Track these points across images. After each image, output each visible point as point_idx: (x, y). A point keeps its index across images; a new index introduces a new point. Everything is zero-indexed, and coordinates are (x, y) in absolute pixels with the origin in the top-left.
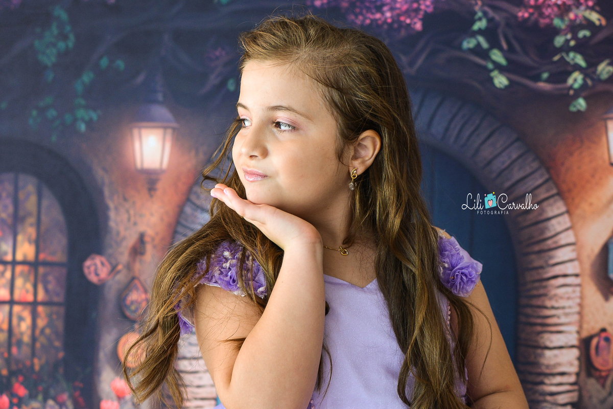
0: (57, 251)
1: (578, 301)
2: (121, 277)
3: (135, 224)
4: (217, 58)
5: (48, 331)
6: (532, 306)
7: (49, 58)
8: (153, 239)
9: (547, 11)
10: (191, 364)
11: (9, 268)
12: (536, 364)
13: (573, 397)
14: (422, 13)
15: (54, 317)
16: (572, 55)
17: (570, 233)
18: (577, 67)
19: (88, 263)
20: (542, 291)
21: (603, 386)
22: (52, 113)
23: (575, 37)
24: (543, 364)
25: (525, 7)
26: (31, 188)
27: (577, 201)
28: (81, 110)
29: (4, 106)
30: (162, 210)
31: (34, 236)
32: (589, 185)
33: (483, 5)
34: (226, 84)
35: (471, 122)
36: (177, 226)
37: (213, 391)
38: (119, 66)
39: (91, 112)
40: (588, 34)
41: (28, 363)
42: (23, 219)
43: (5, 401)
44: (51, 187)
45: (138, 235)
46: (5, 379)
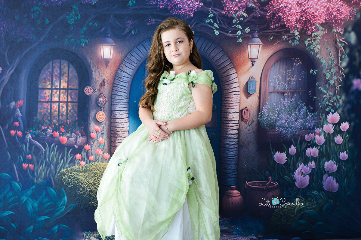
0: (75, 84)
1: (239, 99)
2: (97, 93)
3: (101, 76)
4: (128, 23)
5: (72, 111)
6: (226, 101)
7: (72, 22)
8: (107, 81)
9: (231, 12)
10: (120, 120)
11: (58, 90)
12: (227, 118)
13: (237, 127)
14: (193, 11)
15: (74, 106)
16: (238, 25)
17: (237, 78)
18: (239, 29)
19: (85, 89)
20: (229, 96)
21: (246, 124)
22: (73, 40)
23: (239, 20)
24: (229, 118)
25: (224, 10)
26: (65, 64)
27: (239, 69)
28: (83, 39)
29: (56, 37)
30: (110, 72)
31: (67, 80)
32: (242, 64)
33: (212, 9)
34: (131, 32)
35: (208, 45)
36: (115, 77)
37: (127, 129)
38: (96, 25)
39: (86, 40)
40: (243, 19)
41: (65, 121)
42: (63, 75)
43: (58, 133)
44: (73, 64)
45: (102, 80)
46: (57, 127)
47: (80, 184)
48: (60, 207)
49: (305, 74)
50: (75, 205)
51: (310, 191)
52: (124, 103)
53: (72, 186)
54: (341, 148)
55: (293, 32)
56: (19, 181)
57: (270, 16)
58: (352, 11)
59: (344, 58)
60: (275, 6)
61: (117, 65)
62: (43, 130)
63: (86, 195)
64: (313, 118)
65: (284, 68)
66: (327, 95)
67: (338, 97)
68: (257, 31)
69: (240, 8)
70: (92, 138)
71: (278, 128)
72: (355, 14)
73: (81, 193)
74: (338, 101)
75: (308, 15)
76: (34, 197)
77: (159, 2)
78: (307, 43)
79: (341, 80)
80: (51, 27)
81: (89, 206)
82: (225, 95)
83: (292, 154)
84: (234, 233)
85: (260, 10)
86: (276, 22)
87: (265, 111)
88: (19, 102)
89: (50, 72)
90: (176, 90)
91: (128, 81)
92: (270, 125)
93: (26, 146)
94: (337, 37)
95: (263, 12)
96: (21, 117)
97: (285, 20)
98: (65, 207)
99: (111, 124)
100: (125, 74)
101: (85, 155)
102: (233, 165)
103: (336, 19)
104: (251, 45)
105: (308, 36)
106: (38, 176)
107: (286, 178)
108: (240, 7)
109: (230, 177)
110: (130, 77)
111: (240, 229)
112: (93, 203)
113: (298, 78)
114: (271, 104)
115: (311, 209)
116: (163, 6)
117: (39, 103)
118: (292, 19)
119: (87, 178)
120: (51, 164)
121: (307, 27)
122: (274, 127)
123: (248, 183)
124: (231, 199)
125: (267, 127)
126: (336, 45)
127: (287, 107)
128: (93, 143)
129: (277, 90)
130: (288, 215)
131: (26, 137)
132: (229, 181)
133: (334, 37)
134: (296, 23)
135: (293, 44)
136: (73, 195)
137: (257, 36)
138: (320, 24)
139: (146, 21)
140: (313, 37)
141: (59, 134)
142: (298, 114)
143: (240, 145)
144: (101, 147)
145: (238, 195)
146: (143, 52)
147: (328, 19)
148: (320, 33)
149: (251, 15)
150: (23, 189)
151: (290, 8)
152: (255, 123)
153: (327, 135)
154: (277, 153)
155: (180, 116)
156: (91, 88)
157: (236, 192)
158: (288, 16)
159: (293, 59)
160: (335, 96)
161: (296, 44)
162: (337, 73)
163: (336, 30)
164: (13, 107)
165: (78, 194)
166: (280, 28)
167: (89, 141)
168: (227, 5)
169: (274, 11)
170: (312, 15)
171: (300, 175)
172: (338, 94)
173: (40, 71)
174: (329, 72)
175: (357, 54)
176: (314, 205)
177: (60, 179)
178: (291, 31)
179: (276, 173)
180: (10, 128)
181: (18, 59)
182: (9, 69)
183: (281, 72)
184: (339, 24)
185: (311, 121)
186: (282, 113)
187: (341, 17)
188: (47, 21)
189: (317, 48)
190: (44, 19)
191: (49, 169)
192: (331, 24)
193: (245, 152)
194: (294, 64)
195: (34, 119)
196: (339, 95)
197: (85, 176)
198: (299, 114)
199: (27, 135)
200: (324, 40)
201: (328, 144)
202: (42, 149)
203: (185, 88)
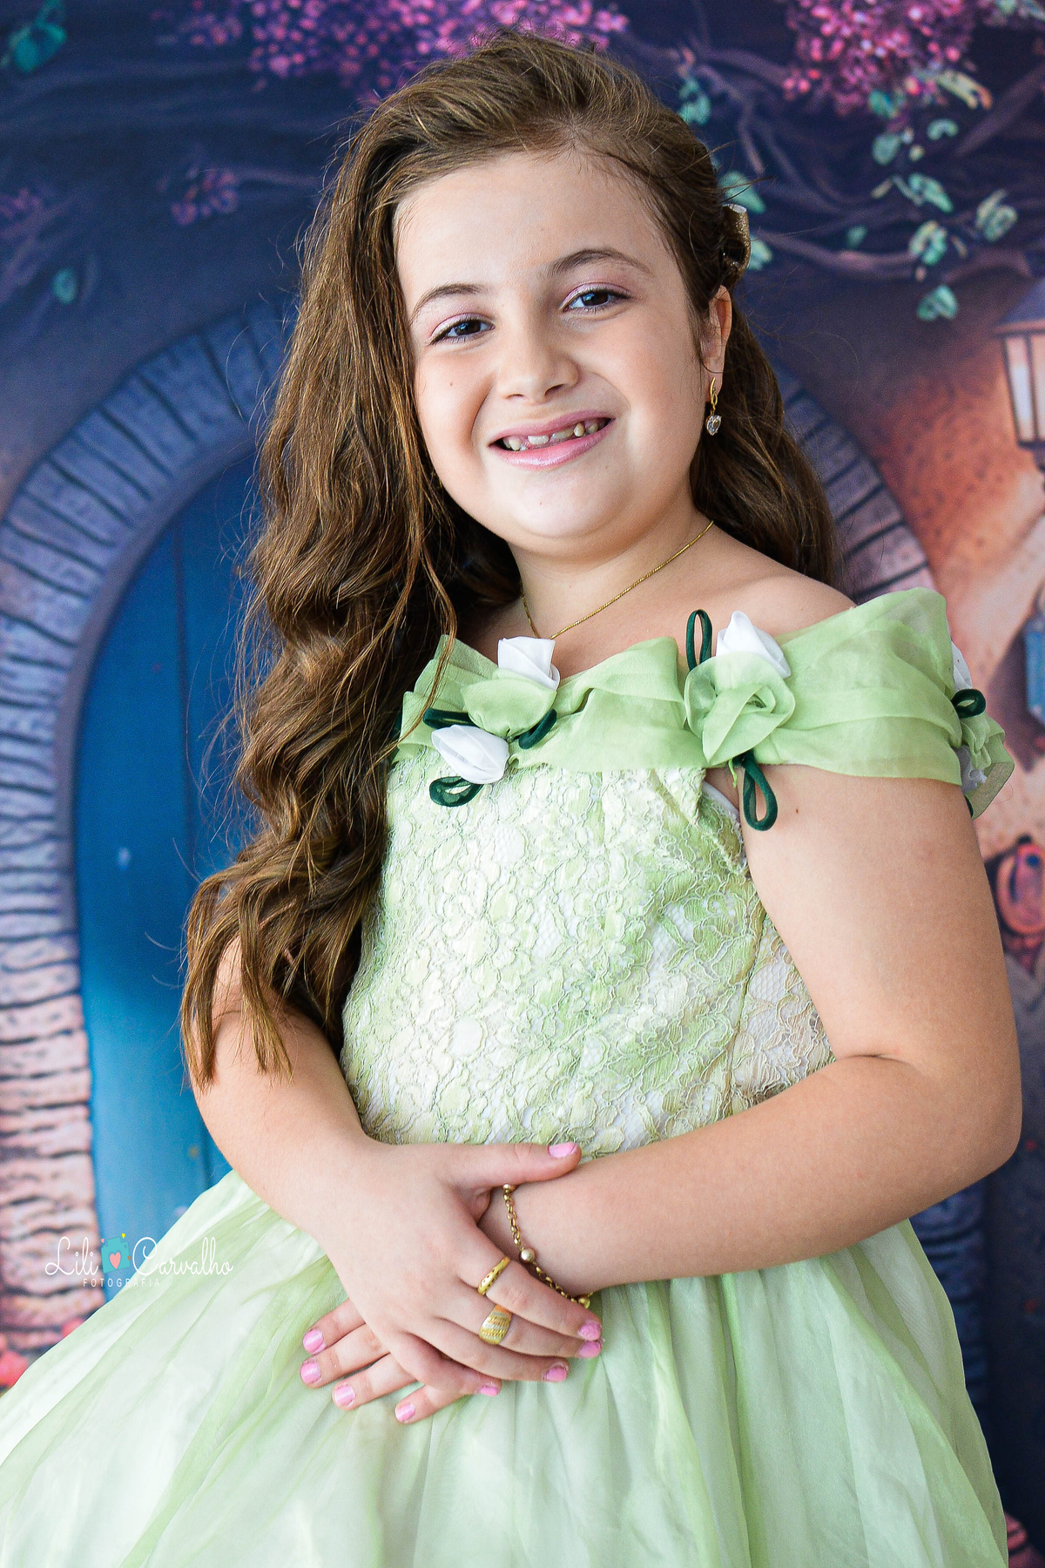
4: (20, 216)
9: (854, 76)
16: (916, 181)
18: (930, 212)
21: (1032, 974)
23: (921, 138)
25: (801, 65)
27: (947, 535)
32: (972, 496)
33: (699, 61)
34: (51, 286)
37: (79, 1085)
40: (949, 127)
52: (34, 876)
69: (928, 39)
77: (263, 22)
90: (582, 849)
91: (53, 696)
100: (23, 635)
104: (1027, 335)
108: (926, 31)
110: (67, 661)
116: (298, 59)
139: (163, 184)
146: (163, 446)
149: (1020, 91)
168: (822, 21)
203: (673, 821)
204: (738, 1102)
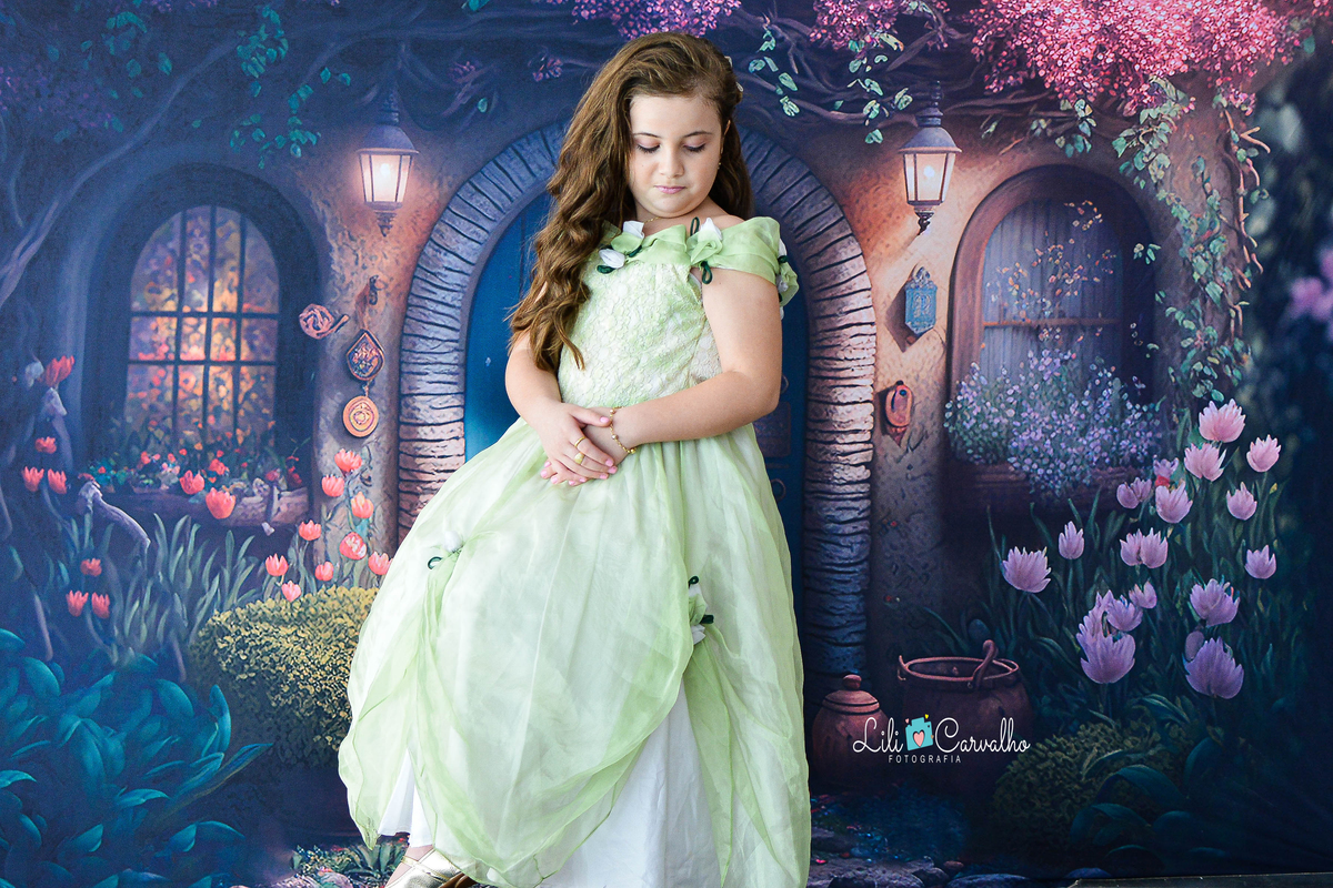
0: (266, 298)
1: (874, 351)
2: (347, 331)
3: (364, 268)
4: (465, 73)
5: (254, 396)
6: (823, 358)
7: (256, 67)
8: (386, 286)
9: (842, 33)
10: (432, 430)
11: (204, 320)
12: (828, 421)
13: (867, 456)
14: (704, 29)
15: (263, 379)
16: (867, 81)
17: (866, 277)
18: (873, 95)
19: (304, 314)
20: (834, 342)
21: (899, 445)
22: (259, 134)
23: (871, 62)
24: (836, 422)
25: (818, 27)
26: (232, 224)
27: (872, 241)
28: (297, 131)
29: (196, 124)
30: (397, 251)
31: (236, 282)
32: (885, 225)
33: (770, 25)
34: (476, 105)
35: (757, 153)
36: (415, 270)
38: (345, 79)
39: (309, 134)
40: (885, 59)
41: (229, 435)
42: (222, 262)
43: (199, 480)
44: (258, 223)
45: (367, 281)
46: (199, 456)
47: (283, 669)
48: (206, 755)
49: (1114, 259)
50: (261, 746)
51: (1138, 693)
52: (447, 367)
53: (254, 674)
54: (1253, 531)
55: (1071, 107)
56: (54, 659)
57: (985, 47)
58: (1286, 30)
59: (1257, 203)
60: (1003, 11)
61: (423, 225)
62: (145, 466)
63: (302, 710)
64: (1145, 423)
65: (1039, 238)
66: (1195, 338)
67: (1239, 345)
68: (937, 101)
69: (877, 19)
70: (327, 498)
71: (1017, 461)
72: (1297, 43)
73: (283, 702)
74: (1239, 360)
75: (1123, 46)
76: (107, 716)
78: (1120, 145)
79: (1249, 285)
80: (179, 87)
81: (314, 752)
82: (821, 336)
83: (1070, 557)
84: (857, 851)
85: (950, 24)
86: (1009, 70)
87: (967, 395)
88: (57, 365)
89: (172, 252)
90: (646, 292)
91: (463, 287)
92: (986, 450)
93: (81, 525)
94: (1232, 126)
95: (961, 32)
96: (64, 417)
97: (1039, 64)
98: (223, 755)
99: (398, 446)
100: (452, 258)
101: (301, 560)
102: (851, 598)
103: (1227, 58)
104: (915, 153)
105: (1124, 122)
106: (125, 639)
107: (1048, 647)
108: (876, 15)
109: (840, 641)
110: (470, 272)
111: (878, 839)
112: (329, 738)
113: (1089, 274)
114: (991, 372)
115: (1141, 761)
116: (593, 12)
117: (131, 367)
118: (1065, 58)
119: (308, 648)
120: (173, 594)
121: (1123, 89)
122: (1001, 455)
123: (906, 666)
124: (843, 723)
125: (976, 456)
126: (1227, 155)
127: (1048, 383)
128: (332, 516)
129: (1014, 318)
130: (1057, 783)
131: (82, 492)
132: (838, 658)
133: (1222, 124)
134: (1079, 72)
135: (1070, 150)
136: (257, 711)
137: (938, 121)
138: (1168, 77)
139: (529, 63)
140: (1142, 126)
141: (206, 481)
142: (1089, 409)
143: (877, 522)
144: (362, 530)
145: (872, 708)
146: (520, 178)
147: (1197, 61)
148: (1170, 110)
149: (918, 44)
150: (67, 687)
151: (1060, 20)
152: (932, 441)
153: (1198, 487)
154: (1015, 553)
155: (663, 387)
156: (324, 310)
157: (862, 696)
158: (1050, 48)
159: (1072, 205)
160: (1226, 343)
161: (1080, 151)
162: (1232, 258)
163: (1228, 99)
164: (35, 380)
165: (274, 704)
166: (1023, 91)
167: (316, 507)
168: (829, 8)
169: (1000, 29)
170: (1139, 45)
171: (1101, 634)
172: (1236, 335)
173: (136, 250)
174: (1204, 251)
175: (1305, 188)
176: (1154, 745)
177: (207, 650)
178: (1062, 102)
179: (1012, 627)
180: (23, 461)
181: (55, 204)
182: (20, 239)
183: (1029, 253)
184: (1239, 78)
185: (1137, 434)
186: (1033, 405)
187: (1245, 52)
188: (166, 65)
189: (1159, 166)
190: (154, 59)
191: (166, 612)
192: (1209, 79)
193: (895, 548)
194: (1076, 223)
195: (113, 426)
196: (1240, 339)
197: (302, 640)
198: (1096, 408)
199: (85, 486)
200: (1185, 136)
201: (1202, 518)
202: (141, 537)
203: (679, 283)
204: (692, 382)
